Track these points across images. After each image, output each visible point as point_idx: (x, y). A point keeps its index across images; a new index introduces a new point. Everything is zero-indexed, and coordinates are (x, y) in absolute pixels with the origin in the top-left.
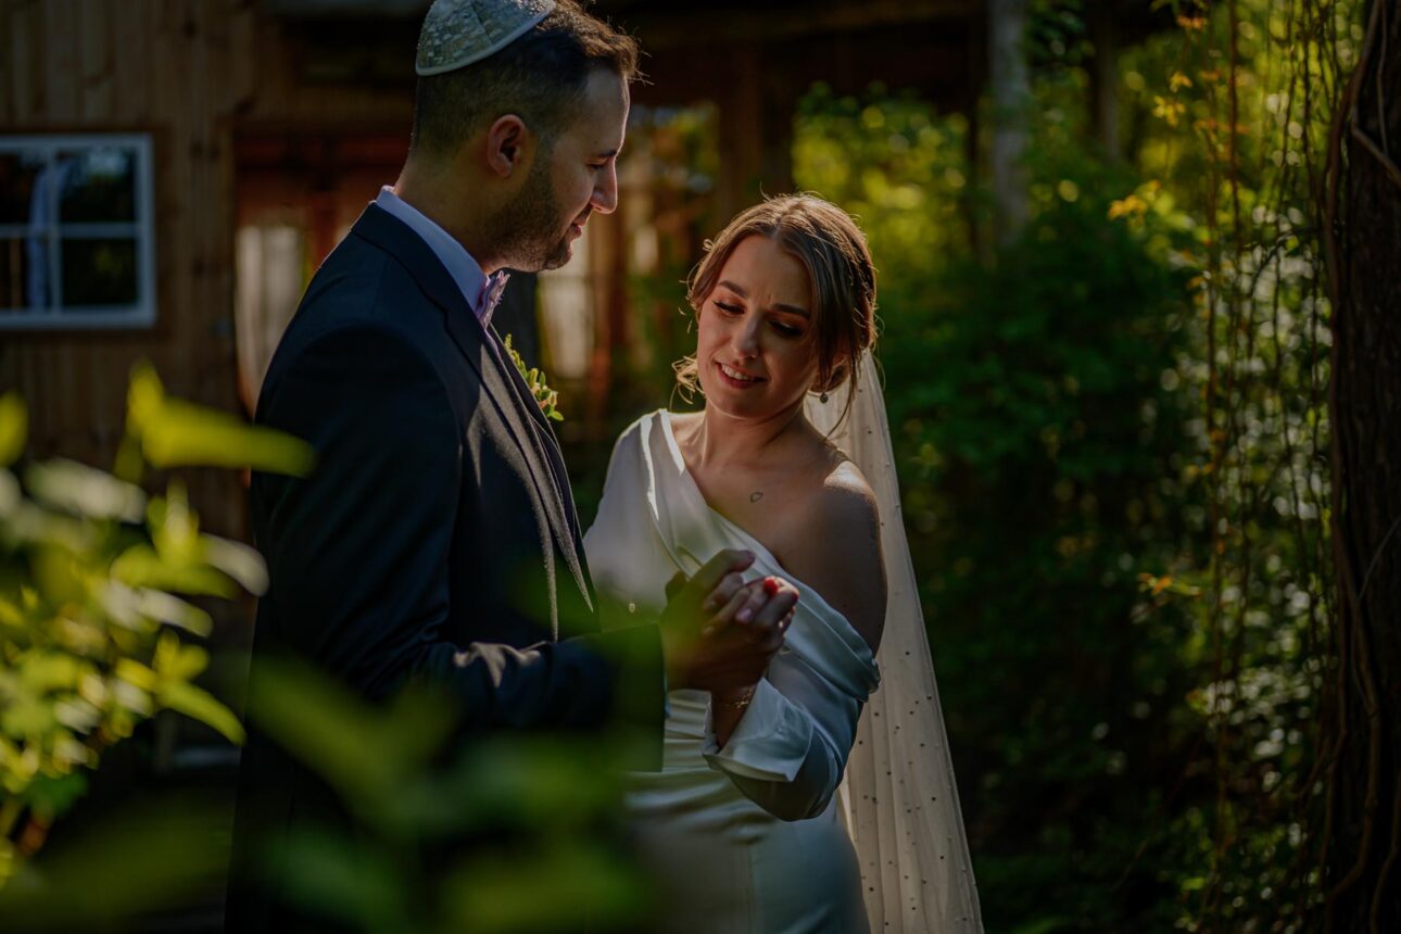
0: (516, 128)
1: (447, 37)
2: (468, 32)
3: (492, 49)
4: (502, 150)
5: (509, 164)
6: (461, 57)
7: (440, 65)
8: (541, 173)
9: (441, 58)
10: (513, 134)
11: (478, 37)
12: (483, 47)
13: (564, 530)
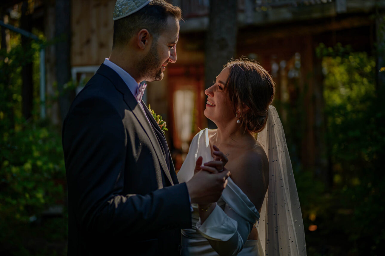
0: (146, 34)
1: (123, 7)
2: (130, 5)
3: (138, 9)
4: (142, 41)
5: (144, 45)
6: (128, 12)
7: (122, 16)
8: (154, 48)
9: (122, 14)
10: (145, 36)
11: (133, 6)
12: (135, 9)
13: (164, 163)
